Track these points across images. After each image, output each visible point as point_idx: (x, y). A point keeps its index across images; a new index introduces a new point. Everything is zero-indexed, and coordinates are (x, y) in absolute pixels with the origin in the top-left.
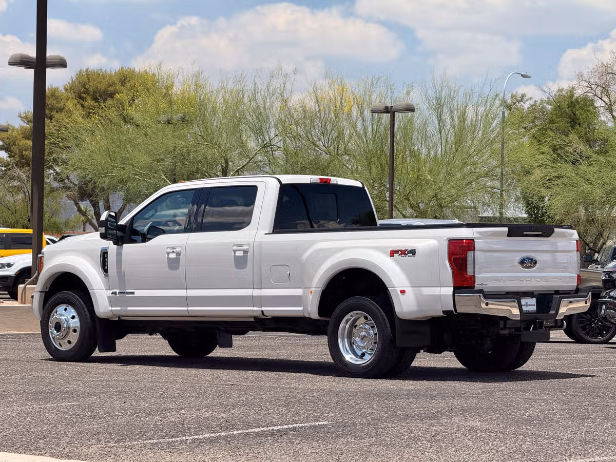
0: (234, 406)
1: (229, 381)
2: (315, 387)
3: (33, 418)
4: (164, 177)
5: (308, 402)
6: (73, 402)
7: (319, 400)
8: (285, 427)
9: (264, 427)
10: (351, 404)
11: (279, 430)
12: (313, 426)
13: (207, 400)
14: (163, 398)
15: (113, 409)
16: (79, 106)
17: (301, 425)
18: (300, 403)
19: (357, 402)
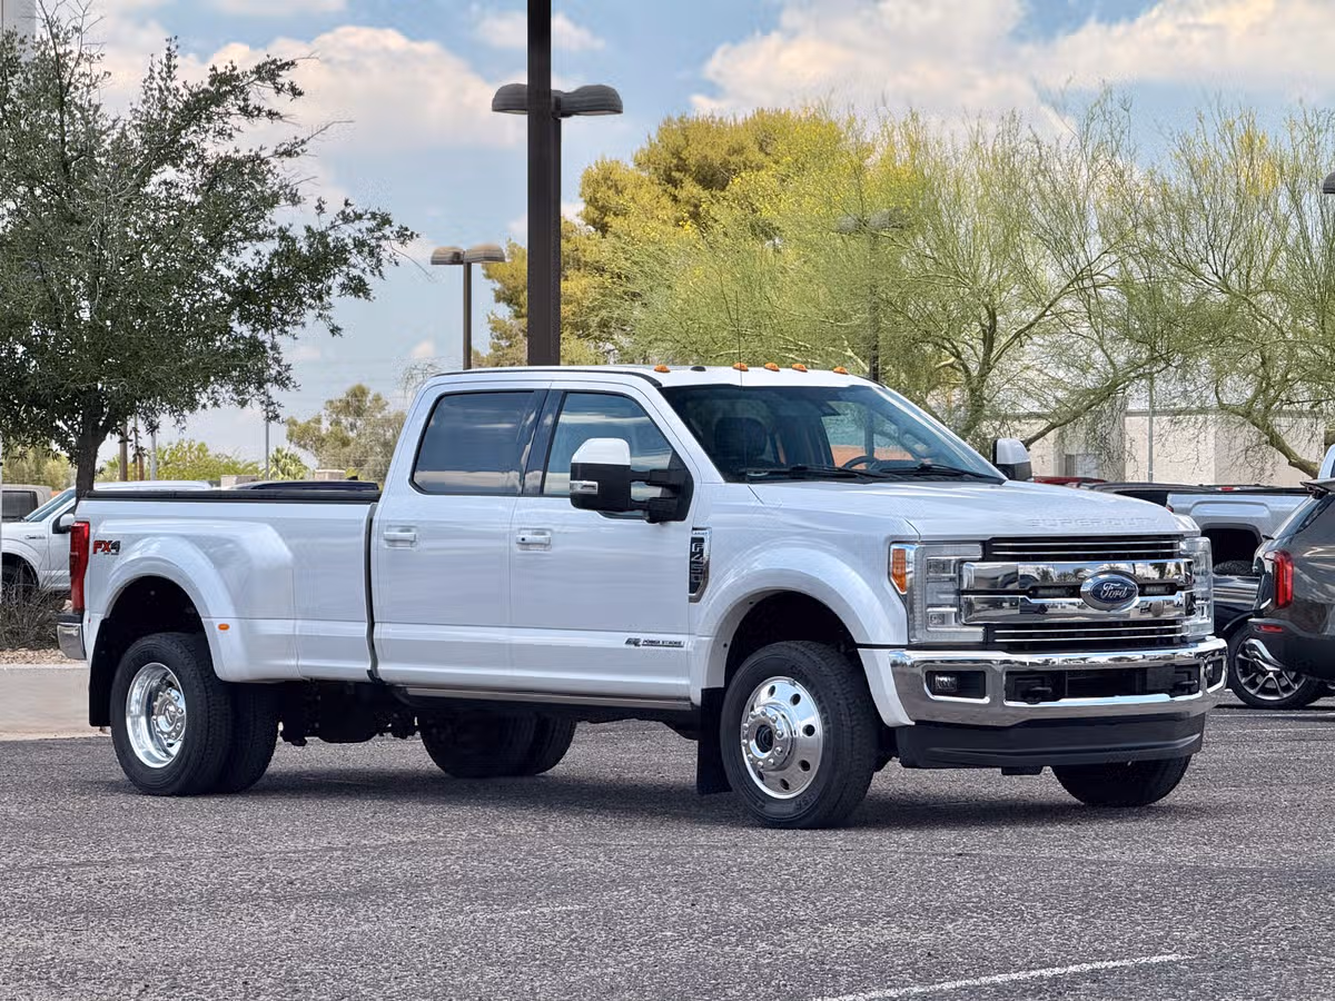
0: (955, 913)
1: (955, 845)
2: (1162, 859)
3: (466, 947)
4: (852, 354)
5: (1137, 901)
6: (572, 905)
7: (1166, 896)
8: (1072, 969)
9: (1020, 969)
10: (1245, 906)
11: (1055, 979)
12: (1141, 967)
13: (892, 896)
14: (788, 891)
15: (661, 921)
16: (666, 201)
17: (1112, 964)
18: (1117, 903)
19: (1260, 897)
